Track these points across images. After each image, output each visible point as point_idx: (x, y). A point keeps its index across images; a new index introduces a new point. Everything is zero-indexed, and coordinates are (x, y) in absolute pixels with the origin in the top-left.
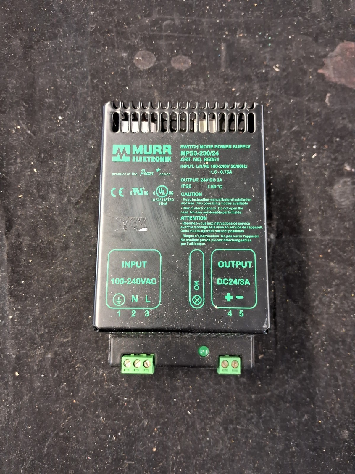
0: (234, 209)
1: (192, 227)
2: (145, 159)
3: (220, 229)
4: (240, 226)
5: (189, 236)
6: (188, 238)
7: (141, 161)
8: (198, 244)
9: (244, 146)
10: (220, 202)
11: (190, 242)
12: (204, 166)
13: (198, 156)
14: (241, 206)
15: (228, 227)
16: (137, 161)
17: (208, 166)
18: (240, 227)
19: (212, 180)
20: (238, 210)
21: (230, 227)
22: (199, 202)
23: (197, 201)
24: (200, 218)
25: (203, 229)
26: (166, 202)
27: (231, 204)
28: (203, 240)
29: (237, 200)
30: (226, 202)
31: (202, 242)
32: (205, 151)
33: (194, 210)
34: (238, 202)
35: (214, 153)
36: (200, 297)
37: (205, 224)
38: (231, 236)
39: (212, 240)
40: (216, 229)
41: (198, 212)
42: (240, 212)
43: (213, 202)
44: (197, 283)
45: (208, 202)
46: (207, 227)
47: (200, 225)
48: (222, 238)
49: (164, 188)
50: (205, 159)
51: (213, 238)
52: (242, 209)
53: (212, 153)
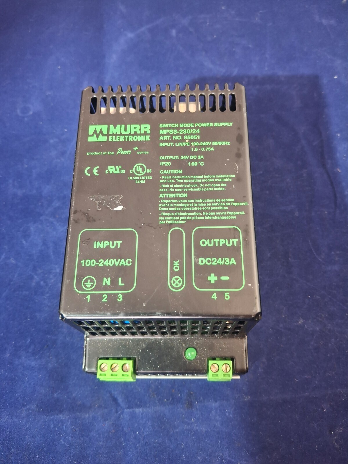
0: (217, 185)
1: (172, 205)
2: (122, 138)
3: (202, 207)
4: (223, 202)
5: (169, 214)
6: (167, 216)
7: (118, 140)
8: (178, 222)
9: (225, 124)
10: (202, 179)
11: (169, 220)
12: (185, 144)
13: (178, 134)
14: (224, 182)
15: (210, 204)
16: (114, 140)
17: (188, 144)
18: (224, 204)
19: (192, 157)
20: (221, 187)
21: (213, 204)
22: (179, 179)
23: (177, 179)
24: (180, 195)
25: (184, 207)
26: (143, 180)
27: (213, 180)
28: (183, 218)
29: (220, 176)
30: (208, 179)
31: (182, 220)
32: (186, 130)
33: (173, 188)
34: (221, 178)
35: (194, 131)
36: (180, 279)
37: (186, 201)
38: (214, 213)
39: (193, 218)
40: (197, 206)
41: (178, 190)
42: (224, 189)
43: (194, 179)
44: (176, 264)
45: (188, 179)
46: (188, 205)
47: (180, 203)
48: (204, 216)
49: (141, 166)
50: (185, 137)
51: (194, 216)
52: (225, 185)
53: (193, 131)
